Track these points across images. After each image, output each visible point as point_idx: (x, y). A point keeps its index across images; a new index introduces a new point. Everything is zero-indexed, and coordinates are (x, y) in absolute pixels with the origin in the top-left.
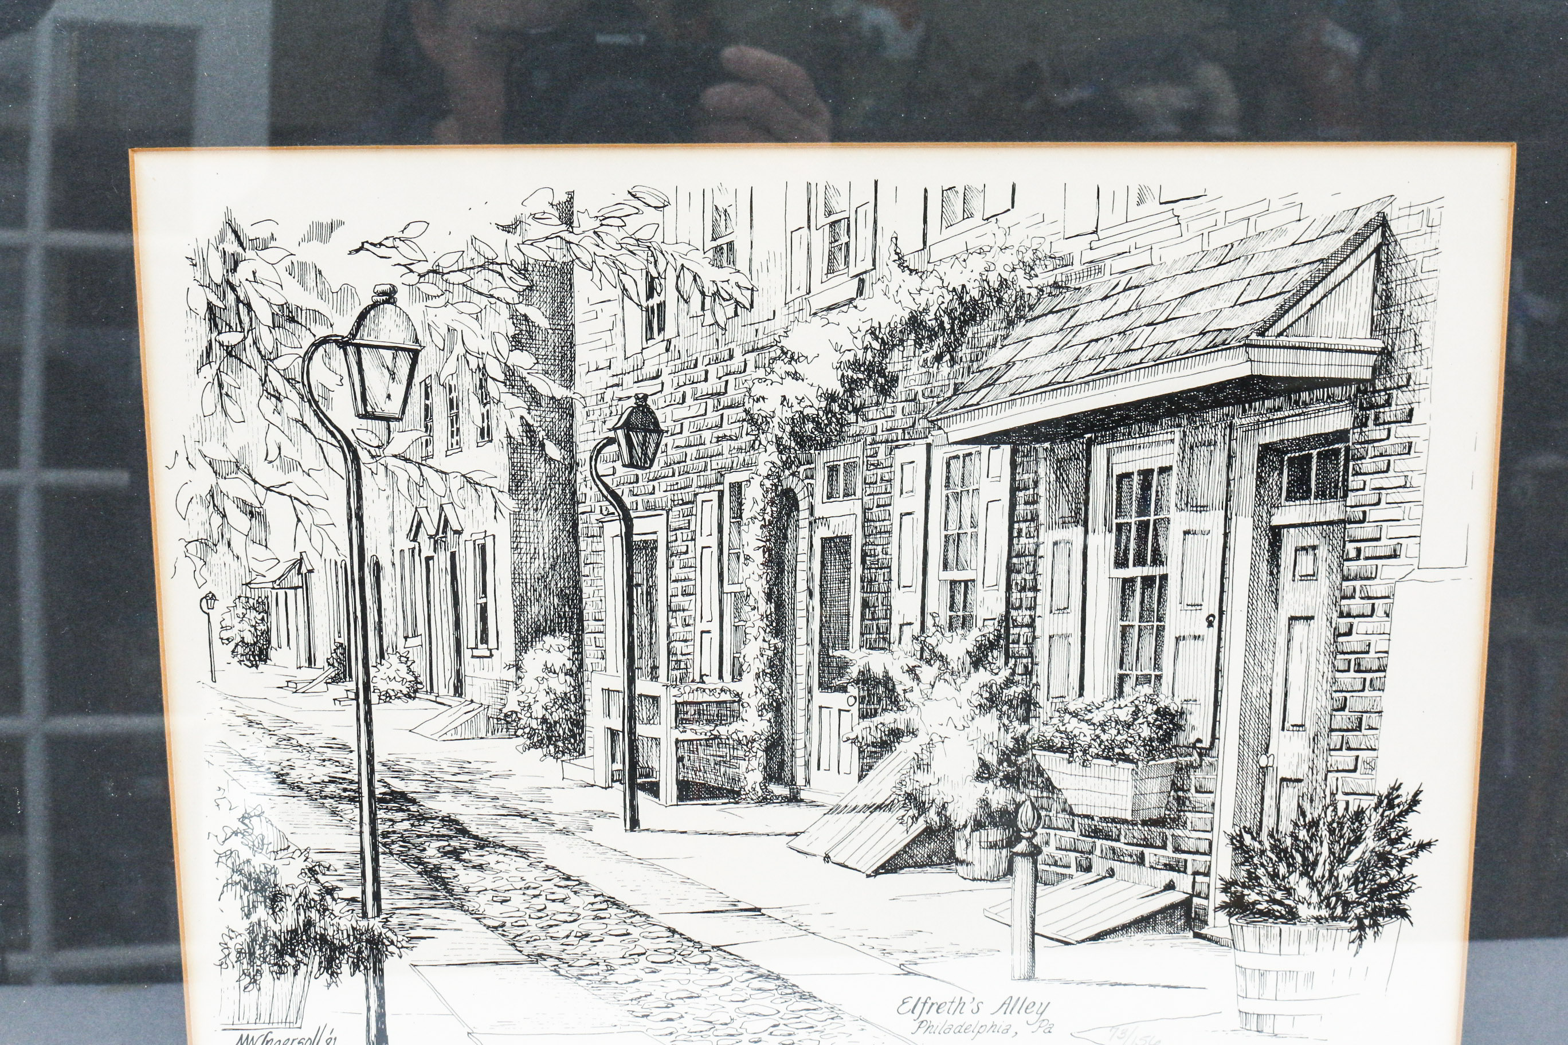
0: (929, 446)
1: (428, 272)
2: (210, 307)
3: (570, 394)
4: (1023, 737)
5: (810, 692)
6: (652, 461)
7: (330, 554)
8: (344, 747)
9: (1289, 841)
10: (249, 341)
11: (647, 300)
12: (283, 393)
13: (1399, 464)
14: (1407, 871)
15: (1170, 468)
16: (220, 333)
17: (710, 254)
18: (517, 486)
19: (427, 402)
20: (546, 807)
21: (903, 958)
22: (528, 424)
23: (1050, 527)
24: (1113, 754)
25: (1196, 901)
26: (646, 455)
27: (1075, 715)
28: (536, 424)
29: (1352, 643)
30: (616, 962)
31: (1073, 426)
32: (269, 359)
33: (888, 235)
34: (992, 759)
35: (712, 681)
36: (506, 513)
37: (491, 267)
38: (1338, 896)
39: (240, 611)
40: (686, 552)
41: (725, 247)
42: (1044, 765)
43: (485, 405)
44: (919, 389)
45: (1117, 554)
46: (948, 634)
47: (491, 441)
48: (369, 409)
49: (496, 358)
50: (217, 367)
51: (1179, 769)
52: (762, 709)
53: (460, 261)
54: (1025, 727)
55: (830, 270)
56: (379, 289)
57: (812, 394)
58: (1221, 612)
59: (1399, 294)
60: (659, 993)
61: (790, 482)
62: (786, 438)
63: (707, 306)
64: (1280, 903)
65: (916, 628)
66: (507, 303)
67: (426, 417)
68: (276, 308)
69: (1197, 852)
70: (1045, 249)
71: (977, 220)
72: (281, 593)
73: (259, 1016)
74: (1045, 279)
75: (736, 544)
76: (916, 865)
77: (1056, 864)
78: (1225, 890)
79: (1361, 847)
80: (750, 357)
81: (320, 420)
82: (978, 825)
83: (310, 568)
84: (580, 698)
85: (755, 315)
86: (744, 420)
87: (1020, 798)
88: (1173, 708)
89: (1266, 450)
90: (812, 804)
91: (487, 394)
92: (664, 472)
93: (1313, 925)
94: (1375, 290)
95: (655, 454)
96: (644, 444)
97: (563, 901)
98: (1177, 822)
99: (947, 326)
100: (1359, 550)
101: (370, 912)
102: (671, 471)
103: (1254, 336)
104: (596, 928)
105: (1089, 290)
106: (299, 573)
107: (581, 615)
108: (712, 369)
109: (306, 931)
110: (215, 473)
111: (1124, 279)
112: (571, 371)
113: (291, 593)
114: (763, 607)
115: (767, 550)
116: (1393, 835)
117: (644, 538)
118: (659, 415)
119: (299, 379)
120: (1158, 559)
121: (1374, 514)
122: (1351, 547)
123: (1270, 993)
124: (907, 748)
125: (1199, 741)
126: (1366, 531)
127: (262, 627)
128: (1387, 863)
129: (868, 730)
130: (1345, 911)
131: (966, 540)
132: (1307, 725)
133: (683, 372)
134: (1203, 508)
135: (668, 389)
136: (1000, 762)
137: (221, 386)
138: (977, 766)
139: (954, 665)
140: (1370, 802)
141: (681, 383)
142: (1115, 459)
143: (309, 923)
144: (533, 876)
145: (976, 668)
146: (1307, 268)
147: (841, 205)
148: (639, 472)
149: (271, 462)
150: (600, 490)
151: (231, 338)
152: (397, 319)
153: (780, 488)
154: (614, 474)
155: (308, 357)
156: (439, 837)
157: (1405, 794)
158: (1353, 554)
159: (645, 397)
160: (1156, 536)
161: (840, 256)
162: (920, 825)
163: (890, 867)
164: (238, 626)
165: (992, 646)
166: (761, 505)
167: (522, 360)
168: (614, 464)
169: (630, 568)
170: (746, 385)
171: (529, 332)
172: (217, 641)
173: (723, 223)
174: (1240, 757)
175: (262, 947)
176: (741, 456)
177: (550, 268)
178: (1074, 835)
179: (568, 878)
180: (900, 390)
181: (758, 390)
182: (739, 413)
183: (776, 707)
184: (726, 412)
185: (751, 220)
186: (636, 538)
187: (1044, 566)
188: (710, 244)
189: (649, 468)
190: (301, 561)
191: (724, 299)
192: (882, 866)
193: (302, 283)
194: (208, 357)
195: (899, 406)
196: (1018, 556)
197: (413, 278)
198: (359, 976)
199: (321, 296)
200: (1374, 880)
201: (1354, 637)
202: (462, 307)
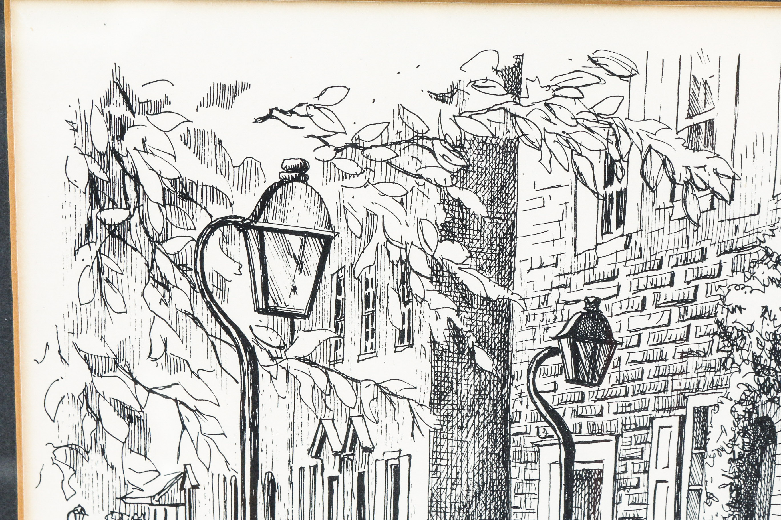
1: (347, 146)
2: (92, 179)
3: (508, 295)
6: (602, 377)
7: (219, 468)
10: (135, 219)
11: (605, 186)
12: (172, 282)
16: (102, 209)
17: (684, 134)
18: (440, 399)
19: (340, 298)
22: (456, 328)
26: (594, 369)
28: (465, 329)
32: (158, 242)
36: (425, 430)
37: (420, 142)
40: (637, 486)
41: (703, 126)
43: (406, 303)
47: (412, 346)
48: (271, 303)
49: (422, 249)
50: (97, 249)
53: (385, 134)
56: (289, 164)
61: (767, 409)
62: (765, 356)
63: (678, 195)
66: (438, 186)
67: (337, 315)
68: (168, 183)
72: (161, 510)
75: (697, 480)
80: (728, 258)
81: (214, 314)
83: (194, 483)
85: (735, 209)
86: (715, 334)
91: (410, 291)
92: (614, 391)
95: (605, 369)
96: (593, 357)
102: (623, 389)
106: (182, 488)
108: (680, 271)
110: (91, 369)
112: (510, 267)
113: (171, 510)
115: (734, 488)
117: (587, 466)
118: (613, 323)
119: (191, 265)
133: (645, 274)
135: (625, 293)
137: (101, 270)
141: (641, 287)
148: (585, 389)
149: (155, 360)
150: (537, 408)
151: (115, 216)
152: (308, 201)
153: (754, 416)
154: (555, 390)
155: (202, 241)
159: (598, 301)
166: (731, 435)
167: (452, 252)
168: (556, 379)
169: (568, 502)
170: (720, 292)
171: (462, 220)
173: (702, 97)
176: (710, 376)
177: (490, 145)
181: (734, 298)
182: (709, 325)
184: (694, 323)
185: (737, 95)
186: (577, 466)
188: (684, 123)
189: (598, 384)
190: (184, 475)
191: (698, 189)
193: (199, 154)
194: (87, 236)
197: (328, 153)
199: (220, 169)
202: (384, 188)
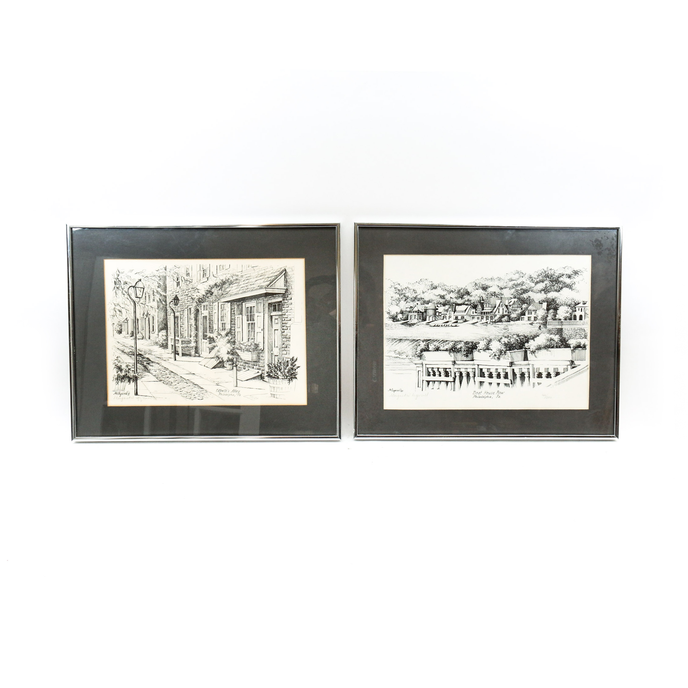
0: (218, 303)
1: (146, 277)
2: (115, 282)
3: (166, 295)
4: (234, 347)
5: (201, 339)
7: (131, 318)
8: (132, 347)
9: (277, 366)
10: (120, 286)
11: (177, 281)
12: (125, 294)
13: (290, 306)
14: (296, 371)
15: (254, 306)
16: (116, 285)
18: (158, 308)
19: (145, 295)
20: (162, 357)
21: (217, 382)
22: (160, 299)
23: (237, 315)
24: (248, 350)
25: (262, 375)
26: (177, 303)
27: (242, 344)
29: (284, 334)
30: (172, 382)
31: (239, 300)
32: (123, 289)
33: (211, 272)
34: (229, 351)
35: (187, 338)
36: (157, 312)
37: (155, 276)
38: (285, 375)
39: (118, 326)
40: (183, 318)
41: (188, 273)
42: (237, 352)
43: (154, 296)
44: (217, 294)
45: (247, 319)
46: (222, 331)
47: (155, 301)
48: (137, 296)
49: (155, 289)
50: (116, 290)
51: (258, 353)
52: (194, 342)
53: (150, 275)
54: (234, 346)
55: (203, 277)
56: (139, 279)
57: (201, 295)
58: (264, 329)
59: (288, 280)
60: (179, 387)
61: (198, 308)
62: (197, 301)
63: (186, 282)
64: (276, 376)
65: (217, 330)
66: (157, 281)
67: (145, 298)
68: (124, 282)
69: (262, 367)
70: (234, 274)
71: (225, 270)
73: (118, 389)
74: (235, 278)
75: (190, 317)
76: (218, 367)
77: (240, 368)
78: (267, 373)
79: (288, 367)
80: (192, 289)
81: (130, 298)
82: (228, 361)
84: (167, 340)
85: (192, 283)
86: (191, 299)
87: (234, 357)
88: (257, 343)
89: (269, 304)
90: (202, 357)
91: (154, 294)
92: (179, 306)
93: (282, 379)
94: (284, 280)
96: (177, 302)
97: (165, 371)
98: (259, 362)
99: (220, 285)
100: (285, 319)
101: (136, 373)
102: (181, 306)
103: (266, 287)
104: (170, 376)
105: (241, 280)
107: (167, 327)
108: (186, 291)
109: (126, 375)
110: (115, 305)
111: (246, 278)
112: (166, 291)
113: (125, 323)
114: (194, 326)
115: (195, 318)
116: (293, 365)
117: (177, 316)
118: (179, 297)
119: (127, 292)
120: (253, 320)
121: (287, 314)
122: (283, 319)
123: (275, 391)
124: (216, 349)
125: (261, 349)
126: (285, 316)
127: (121, 328)
128: (293, 370)
129: (211, 346)
130: (287, 377)
131: (224, 317)
132: (278, 347)
133: (182, 291)
134: (260, 312)
135: (180, 294)
136: (231, 351)
137: (116, 293)
138: (227, 352)
139: (223, 336)
140: (289, 360)
141: (182, 293)
142: (246, 305)
143: (126, 374)
144: (160, 367)
145: (226, 337)
146: (274, 277)
147: (205, 268)
148: (176, 306)
149: (123, 304)
150: (170, 309)
151: (118, 286)
152: (141, 283)
153: (196, 309)
154: (172, 306)
155: (129, 289)
156: (146, 361)
157: (295, 359)
158: (284, 320)
159: (177, 295)
160: (253, 317)
161: (205, 275)
162: (219, 361)
163: (214, 368)
164: (117, 328)
165: (229, 333)
166: (194, 311)
167: (159, 290)
169: (175, 320)
170: (191, 293)
171: (160, 285)
172: (114, 330)
173: (188, 270)
174: (268, 352)
175: (119, 378)
176: (191, 304)
177: (163, 276)
178: (243, 363)
179: (165, 368)
180: (214, 294)
181: (193, 294)
182: (190, 297)
183: (196, 342)
184: (189, 297)
185: (192, 270)
186: (175, 316)
187: (236, 321)
188: (186, 273)
190: (127, 319)
191: (188, 281)
192: (213, 367)
193: (128, 278)
194: (114, 289)
195: (214, 297)
196: (232, 319)
197: (144, 278)
198: (134, 383)
199: (130, 280)
200: (291, 372)
201: (285, 333)
202: (151, 282)
